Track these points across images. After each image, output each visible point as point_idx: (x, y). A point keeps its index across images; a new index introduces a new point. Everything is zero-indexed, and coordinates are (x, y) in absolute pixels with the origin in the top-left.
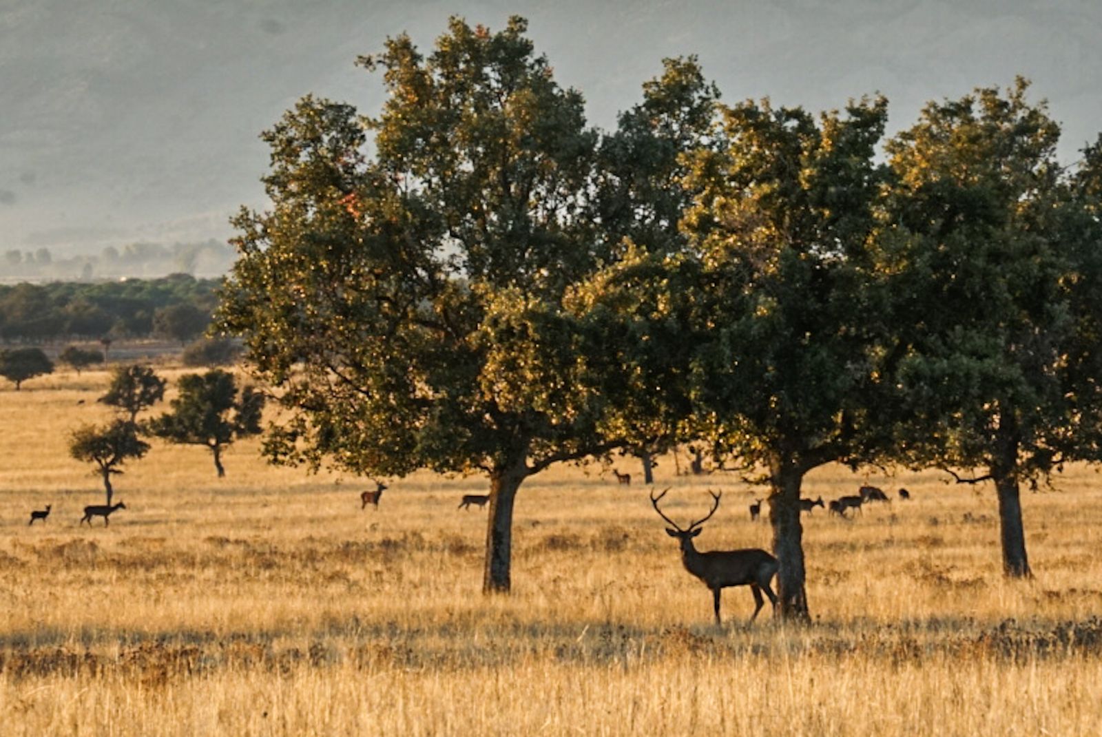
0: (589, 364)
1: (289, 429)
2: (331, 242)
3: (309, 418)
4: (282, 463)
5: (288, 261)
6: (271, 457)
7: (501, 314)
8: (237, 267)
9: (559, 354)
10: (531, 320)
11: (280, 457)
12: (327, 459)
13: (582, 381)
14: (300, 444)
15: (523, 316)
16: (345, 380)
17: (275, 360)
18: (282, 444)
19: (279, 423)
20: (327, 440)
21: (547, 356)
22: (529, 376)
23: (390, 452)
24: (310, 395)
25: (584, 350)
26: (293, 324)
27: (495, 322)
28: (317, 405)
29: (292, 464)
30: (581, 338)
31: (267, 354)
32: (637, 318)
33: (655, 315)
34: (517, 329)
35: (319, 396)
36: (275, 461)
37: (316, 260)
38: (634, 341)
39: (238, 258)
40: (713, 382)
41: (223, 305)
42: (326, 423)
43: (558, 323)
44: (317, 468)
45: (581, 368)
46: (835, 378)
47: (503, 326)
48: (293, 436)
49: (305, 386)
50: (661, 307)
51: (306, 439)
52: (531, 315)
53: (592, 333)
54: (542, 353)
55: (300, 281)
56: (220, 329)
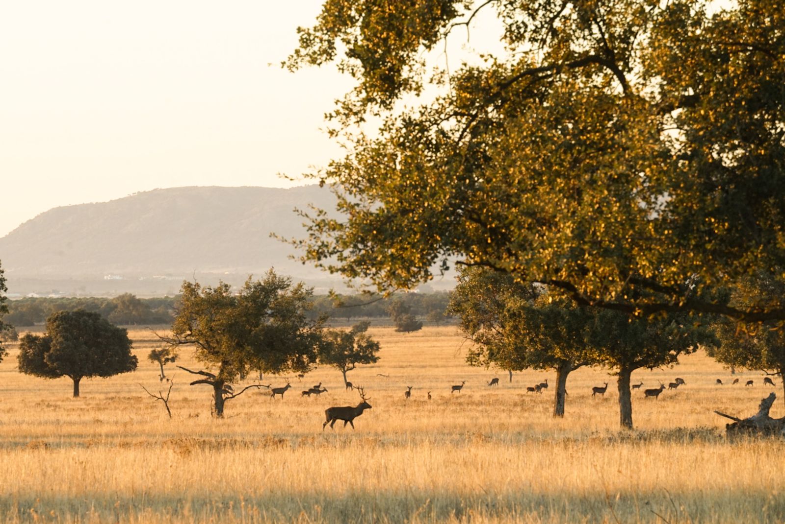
0: (546, 327)
1: (477, 352)
2: (493, 278)
3: (485, 348)
4: (474, 365)
5: (476, 286)
6: (470, 363)
7: (511, 307)
8: (457, 287)
9: (533, 323)
10: (522, 309)
11: (473, 363)
12: (492, 364)
13: (542, 334)
14: (482, 358)
15: (519, 308)
16: (499, 333)
17: (471, 324)
18: (474, 358)
19: (473, 349)
20: (492, 356)
21: (529, 324)
22: (522, 332)
23: (515, 362)
24: (485, 338)
25: (543, 321)
26: (477, 310)
27: (509, 311)
28: (487, 343)
29: (478, 366)
30: (543, 317)
31: (469, 322)
32: (565, 309)
33: (571, 308)
34: (517, 313)
35: (488, 339)
36: (472, 364)
37: (486, 285)
38: (563, 318)
39: (458, 284)
40: (594, 334)
41: (451, 303)
42: (491, 350)
43: (533, 311)
44: (488, 367)
45: (543, 329)
46: (642, 333)
47: (512, 312)
48: (479, 355)
49: (483, 335)
50: (574, 305)
51: (484, 356)
52: (523, 308)
53: (547, 316)
54: (527, 323)
55: (480, 293)
56: (450, 312)
